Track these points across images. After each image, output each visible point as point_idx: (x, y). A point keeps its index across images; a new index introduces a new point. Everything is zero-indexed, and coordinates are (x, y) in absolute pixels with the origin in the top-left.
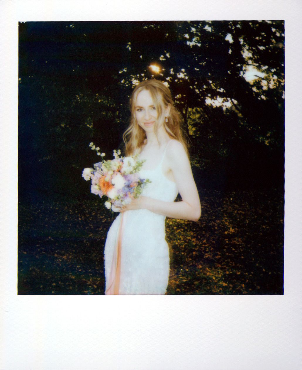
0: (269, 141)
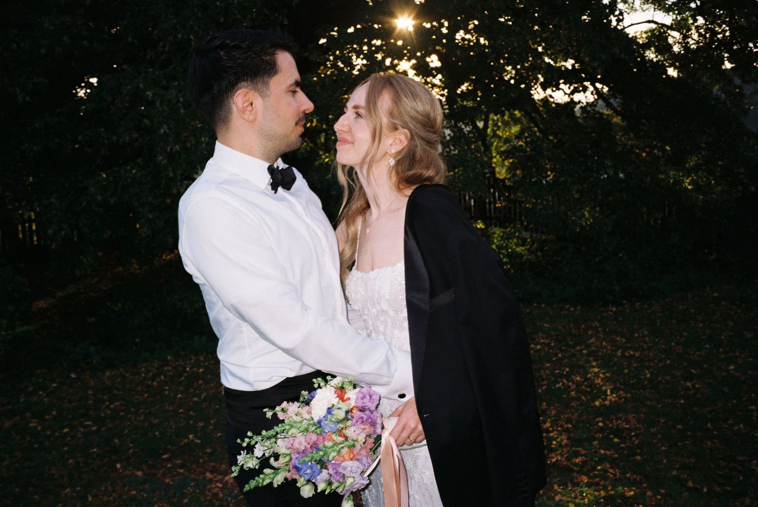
0: (692, 180)
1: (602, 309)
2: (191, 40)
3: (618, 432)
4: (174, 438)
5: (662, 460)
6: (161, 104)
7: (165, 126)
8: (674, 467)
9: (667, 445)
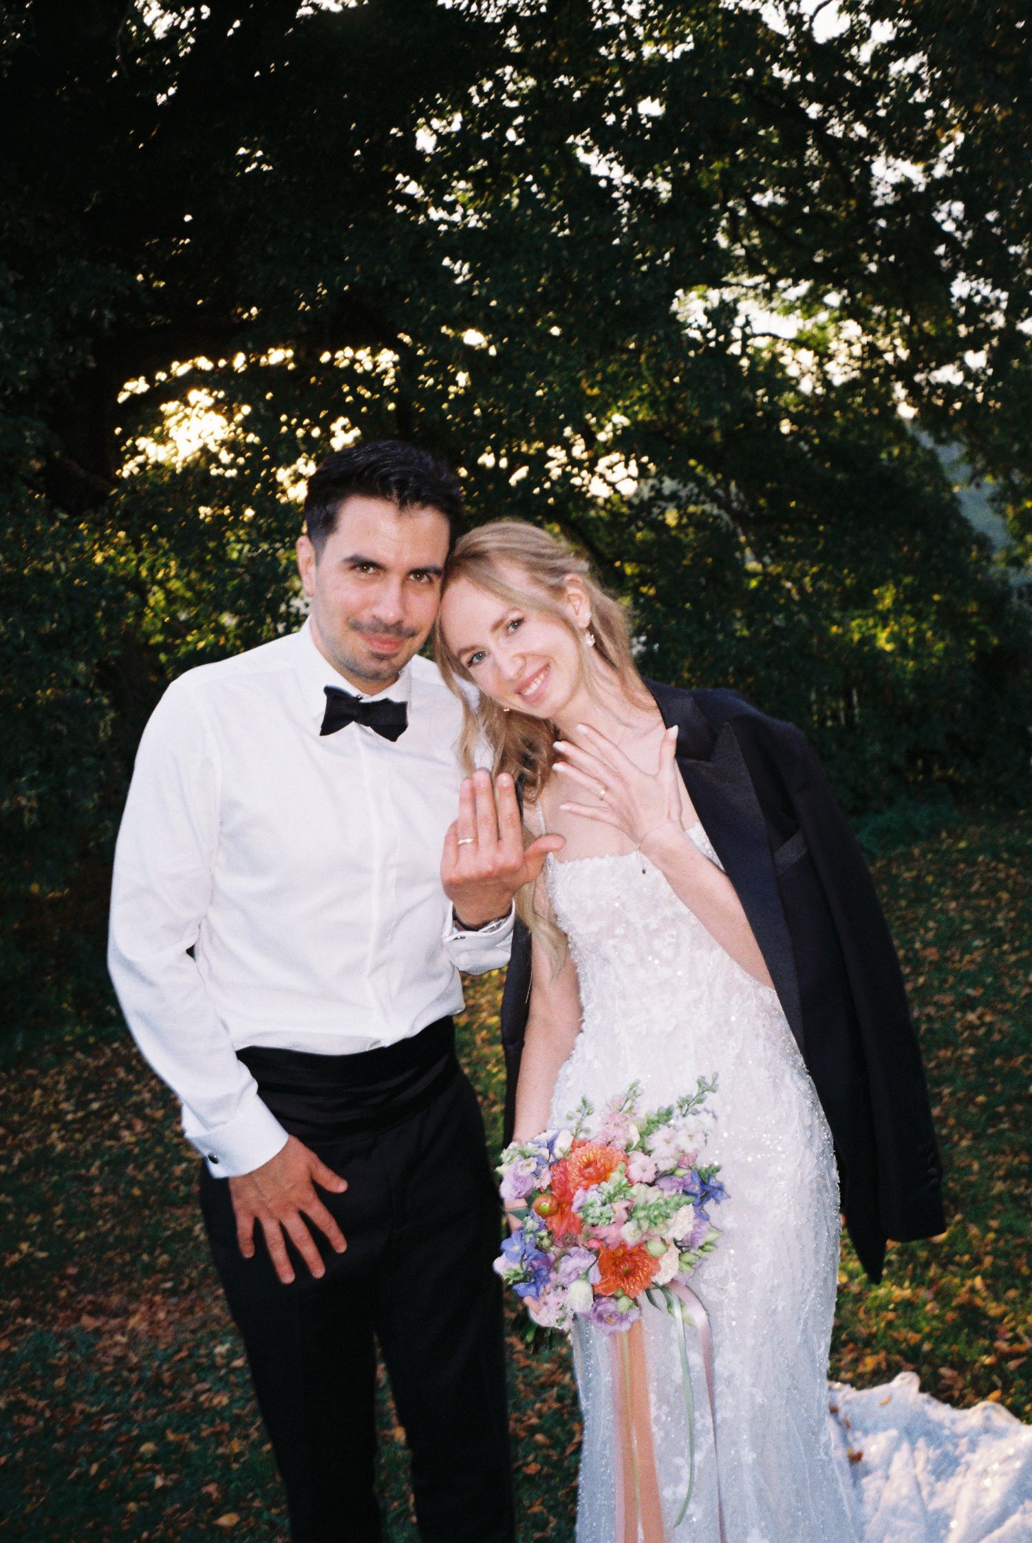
0: (892, 633)
5: (970, 1166)
8: (996, 1174)
9: (969, 1135)
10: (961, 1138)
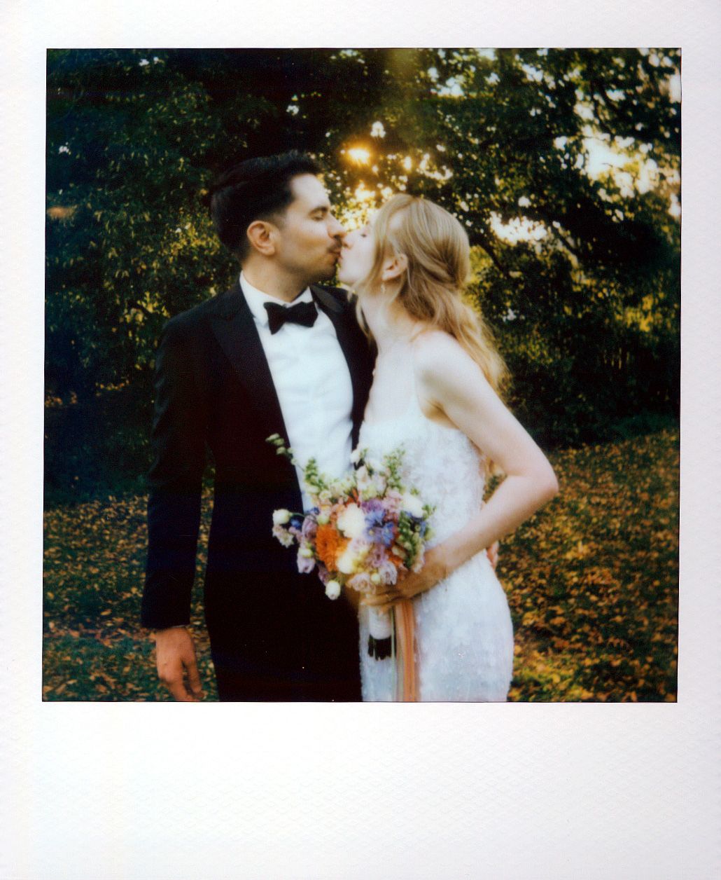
0: (650, 322)
1: (562, 452)
2: (145, 159)
3: (594, 588)
4: (115, 591)
5: (643, 622)
6: (110, 226)
7: (113, 249)
8: (657, 629)
9: (646, 603)
10: (642, 604)
